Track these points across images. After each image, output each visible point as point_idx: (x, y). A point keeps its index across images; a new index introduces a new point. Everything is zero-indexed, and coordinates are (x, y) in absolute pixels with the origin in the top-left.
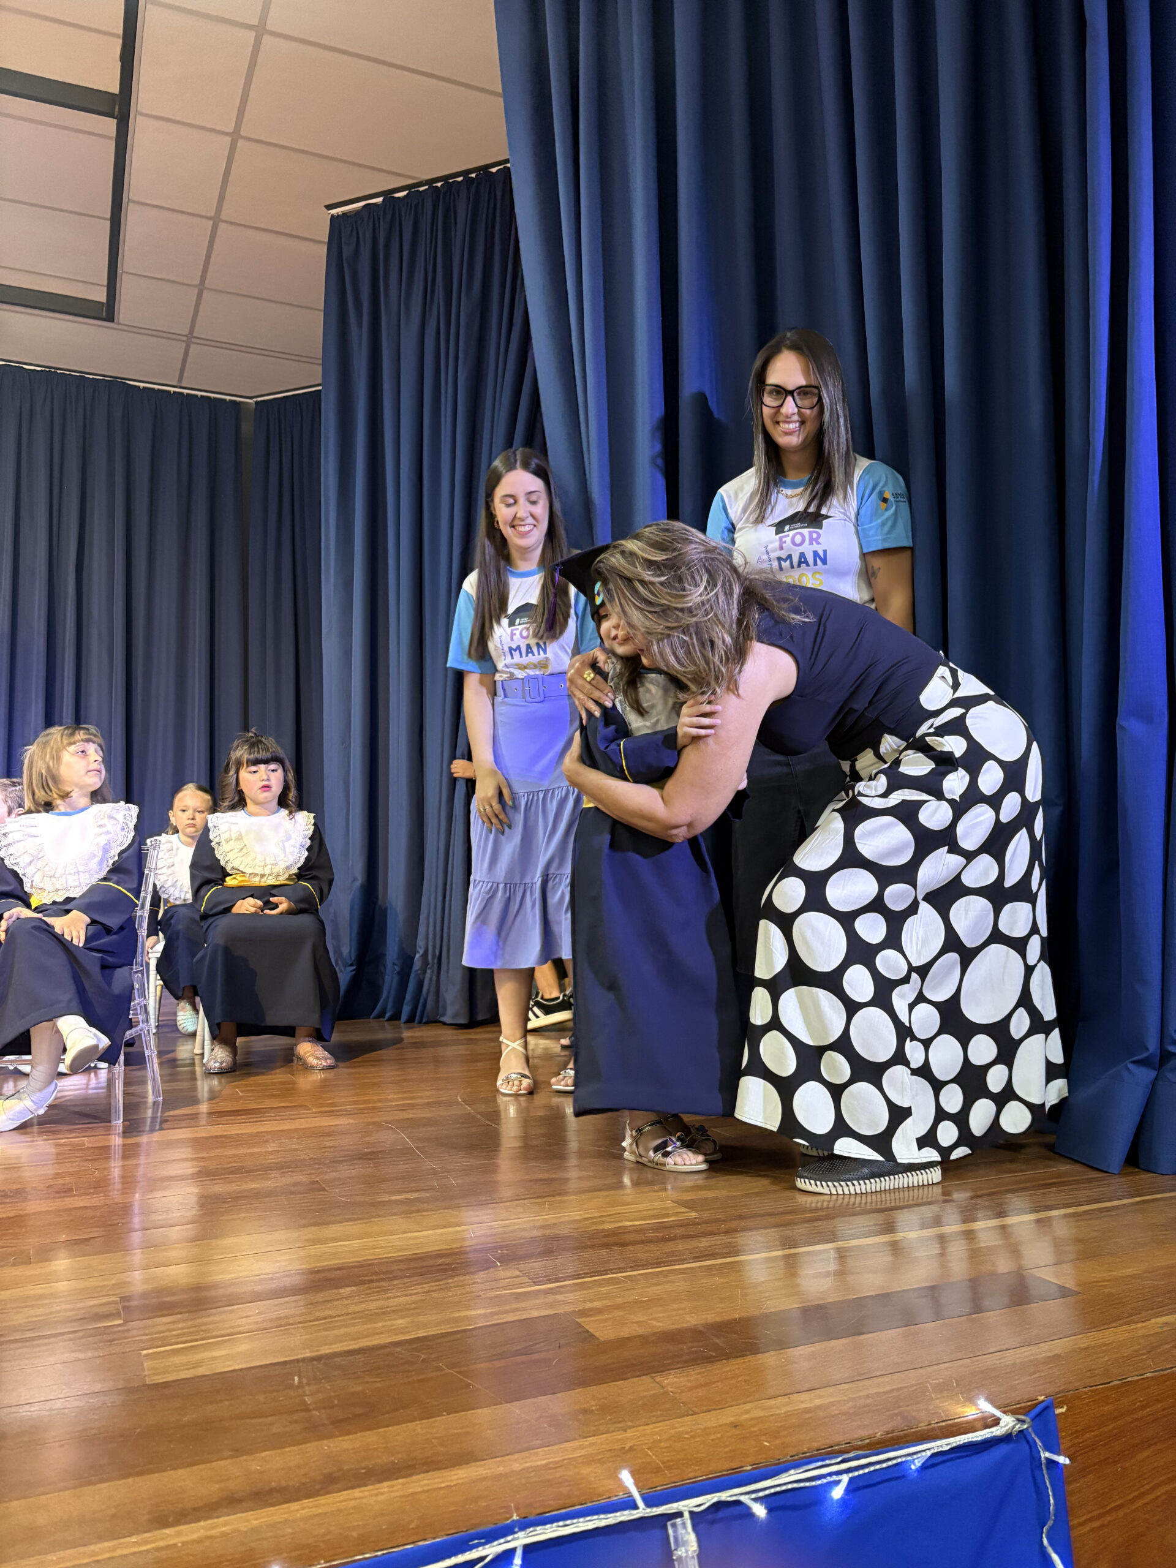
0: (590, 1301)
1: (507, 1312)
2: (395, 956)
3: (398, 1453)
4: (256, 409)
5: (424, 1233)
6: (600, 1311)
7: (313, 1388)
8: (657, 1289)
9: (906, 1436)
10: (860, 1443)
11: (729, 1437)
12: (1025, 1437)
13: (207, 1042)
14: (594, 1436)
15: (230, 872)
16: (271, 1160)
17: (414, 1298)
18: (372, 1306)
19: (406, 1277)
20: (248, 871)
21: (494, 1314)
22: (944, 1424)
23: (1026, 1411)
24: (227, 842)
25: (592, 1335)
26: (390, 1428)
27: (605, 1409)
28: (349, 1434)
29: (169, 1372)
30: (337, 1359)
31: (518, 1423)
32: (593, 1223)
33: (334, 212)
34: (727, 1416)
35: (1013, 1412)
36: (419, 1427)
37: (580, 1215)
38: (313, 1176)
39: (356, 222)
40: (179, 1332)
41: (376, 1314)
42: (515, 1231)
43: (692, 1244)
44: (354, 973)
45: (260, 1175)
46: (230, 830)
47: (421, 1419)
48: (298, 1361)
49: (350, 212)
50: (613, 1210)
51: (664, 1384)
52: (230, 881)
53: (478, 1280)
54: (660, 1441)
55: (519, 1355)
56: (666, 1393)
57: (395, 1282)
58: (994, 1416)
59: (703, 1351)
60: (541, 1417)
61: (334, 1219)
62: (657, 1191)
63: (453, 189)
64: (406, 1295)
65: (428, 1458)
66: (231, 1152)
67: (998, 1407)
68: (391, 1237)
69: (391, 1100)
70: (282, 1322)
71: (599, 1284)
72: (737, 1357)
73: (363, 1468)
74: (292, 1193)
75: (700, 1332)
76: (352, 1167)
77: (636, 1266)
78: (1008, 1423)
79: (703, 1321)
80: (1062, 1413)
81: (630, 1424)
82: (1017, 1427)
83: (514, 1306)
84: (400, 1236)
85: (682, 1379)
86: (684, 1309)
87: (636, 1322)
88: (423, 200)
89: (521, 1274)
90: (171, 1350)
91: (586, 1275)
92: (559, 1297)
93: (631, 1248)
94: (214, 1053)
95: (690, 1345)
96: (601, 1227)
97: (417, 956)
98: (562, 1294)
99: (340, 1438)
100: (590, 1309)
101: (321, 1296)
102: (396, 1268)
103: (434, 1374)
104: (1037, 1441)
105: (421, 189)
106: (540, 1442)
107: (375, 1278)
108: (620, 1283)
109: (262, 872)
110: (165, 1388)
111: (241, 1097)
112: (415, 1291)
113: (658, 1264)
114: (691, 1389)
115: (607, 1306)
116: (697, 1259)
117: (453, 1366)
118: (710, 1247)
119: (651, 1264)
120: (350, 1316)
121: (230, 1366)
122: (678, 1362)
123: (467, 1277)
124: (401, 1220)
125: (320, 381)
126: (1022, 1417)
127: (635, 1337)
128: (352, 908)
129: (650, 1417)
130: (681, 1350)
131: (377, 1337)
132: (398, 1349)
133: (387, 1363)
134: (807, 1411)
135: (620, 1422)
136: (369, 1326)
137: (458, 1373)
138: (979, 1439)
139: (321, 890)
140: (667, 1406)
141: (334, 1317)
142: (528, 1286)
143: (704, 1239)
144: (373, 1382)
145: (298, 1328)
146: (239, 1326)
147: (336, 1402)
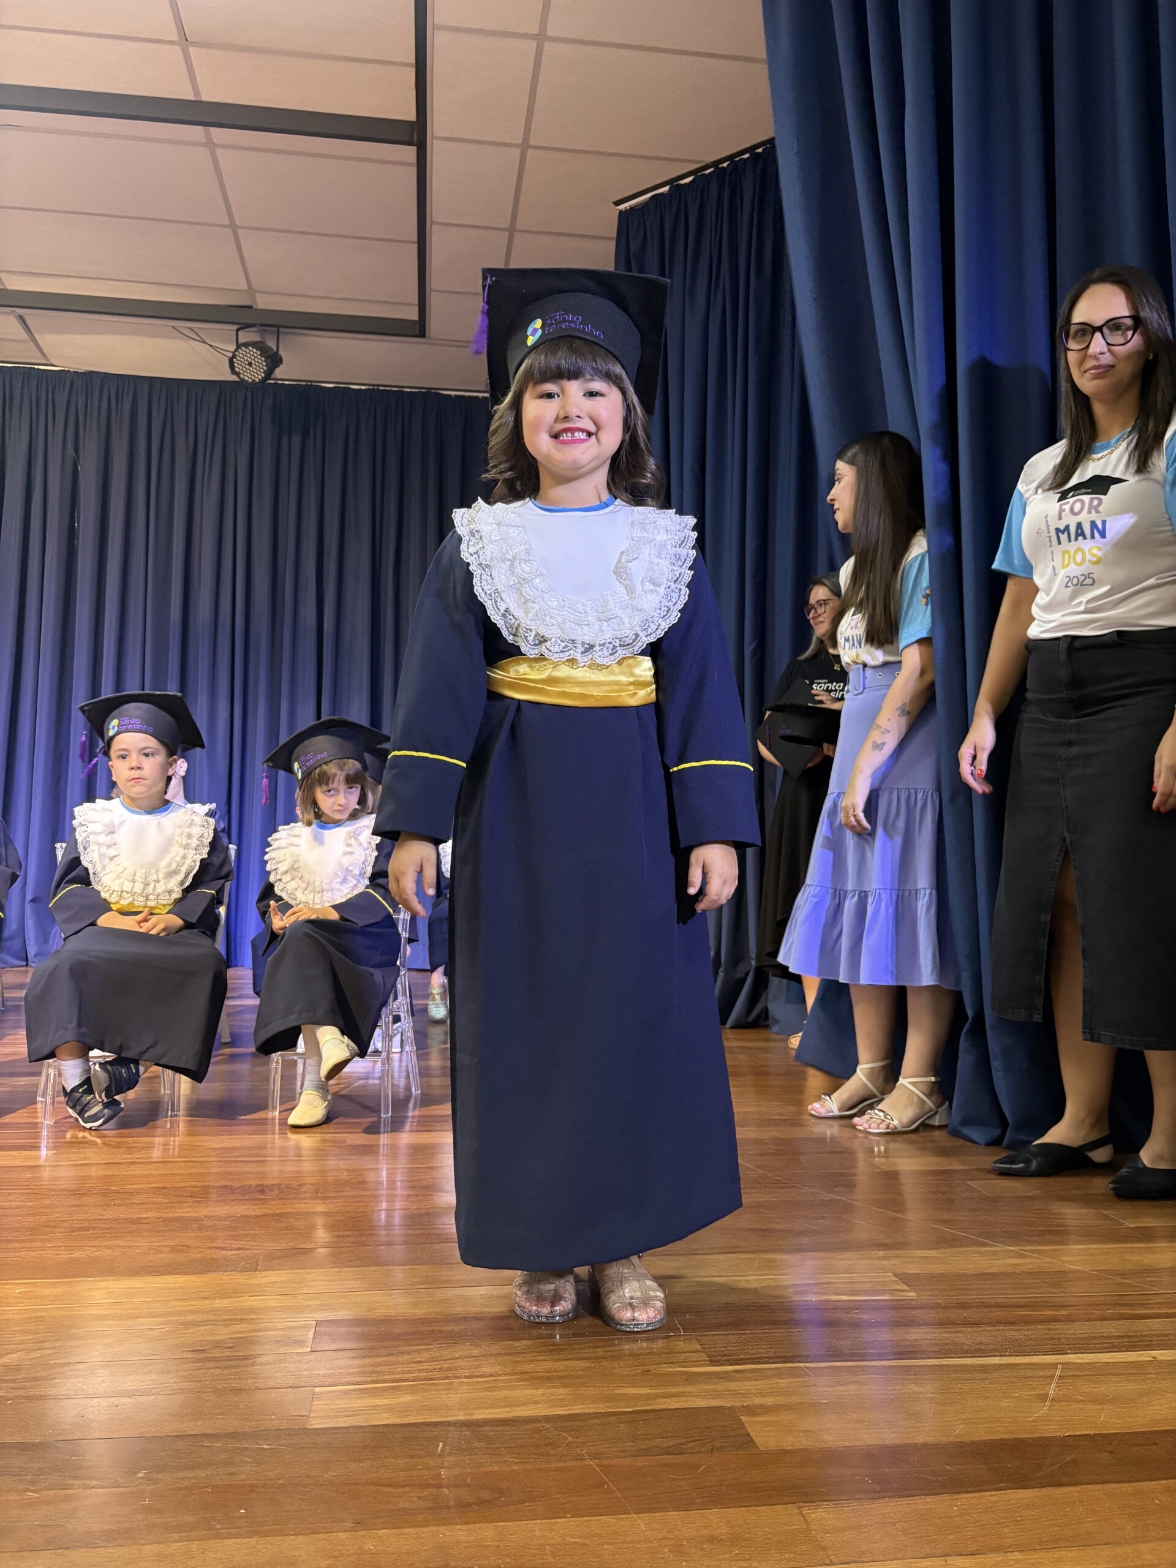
0: (764, 1396)
1: (670, 1396)
6: (770, 1410)
7: (452, 1459)
8: (840, 1391)
17: (582, 1364)
18: (543, 1367)
19: (586, 1336)
21: (656, 1397)
25: (753, 1441)
26: (511, 1523)
27: (735, 1540)
28: (466, 1523)
30: (486, 1429)
31: (637, 1542)
33: (623, 207)
36: (538, 1528)
39: (643, 215)
40: (355, 1370)
41: (541, 1377)
42: (711, 1292)
43: (902, 1334)
47: (543, 1518)
48: (449, 1424)
49: (639, 204)
50: (824, 1278)
51: (809, 1519)
53: (655, 1351)
55: (668, 1453)
56: (808, 1531)
60: (664, 1538)
62: (881, 1258)
63: (739, 168)
64: (577, 1359)
70: (448, 1374)
71: (779, 1374)
72: (903, 1496)
75: (871, 1455)
77: (830, 1356)
79: (880, 1442)
83: (682, 1389)
85: (832, 1516)
87: (804, 1431)
88: (709, 183)
89: (699, 1349)
90: (339, 1391)
91: (771, 1360)
92: (732, 1385)
93: (831, 1331)
95: (854, 1470)
98: (736, 1380)
99: (459, 1527)
100: (761, 1406)
101: (493, 1348)
103: (574, 1463)
105: (708, 172)
108: (802, 1376)
112: (587, 1355)
114: (838, 1531)
115: (777, 1405)
116: (897, 1355)
117: (596, 1456)
118: (916, 1340)
119: (845, 1355)
120: (514, 1378)
127: (798, 1451)
129: (781, 1560)
131: (533, 1406)
132: (548, 1426)
133: (532, 1440)
136: (528, 1392)
137: (598, 1466)
141: (500, 1375)
142: (704, 1365)
143: (914, 1330)
144: (512, 1463)
145: (463, 1382)
146: (409, 1372)
147: (469, 1481)
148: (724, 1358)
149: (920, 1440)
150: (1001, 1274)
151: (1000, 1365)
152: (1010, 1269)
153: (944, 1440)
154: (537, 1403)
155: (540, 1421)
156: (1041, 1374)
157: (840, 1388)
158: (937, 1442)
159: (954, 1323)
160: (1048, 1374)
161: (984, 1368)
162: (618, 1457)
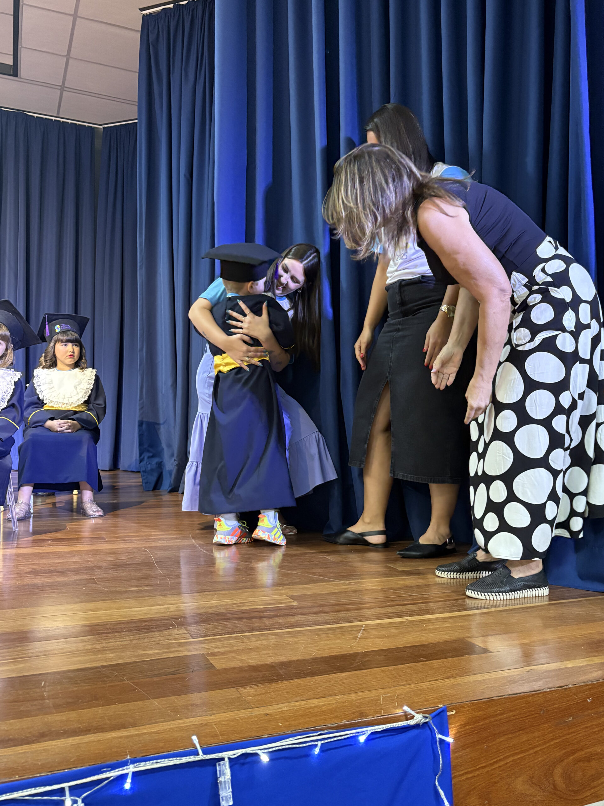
0: (219, 648)
1: (171, 652)
3: (84, 723)
4: (104, 131)
6: (222, 654)
7: (51, 688)
8: (258, 643)
11: (261, 720)
12: (428, 726)
15: (45, 402)
16: (73, 566)
17: (122, 643)
18: (99, 646)
19: (124, 632)
20: (54, 400)
21: (163, 653)
23: (430, 712)
24: (44, 384)
25: (214, 666)
26: (84, 710)
27: (205, 704)
28: (61, 712)
30: (69, 673)
31: (155, 710)
32: (237, 606)
33: (145, 12)
34: (269, 710)
35: (424, 713)
36: (100, 710)
37: (232, 601)
38: (92, 576)
39: (159, 19)
41: (99, 650)
43: (288, 619)
45: (63, 574)
46: (46, 378)
47: (103, 706)
49: (155, 13)
50: (251, 600)
51: (241, 692)
53: (162, 635)
54: (223, 721)
55: (169, 675)
56: (241, 697)
57: (116, 634)
58: (411, 714)
59: (271, 676)
60: (169, 707)
62: (280, 590)
64: (119, 642)
65: (99, 726)
66: (52, 561)
67: (414, 710)
68: (122, 610)
69: (151, 536)
71: (228, 639)
72: (288, 680)
73: (62, 730)
75: (273, 666)
76: (116, 572)
77: (252, 630)
78: (418, 718)
79: (277, 661)
80: (452, 715)
81: (215, 712)
82: (422, 720)
83: (176, 649)
84: (128, 610)
85: (252, 690)
86: (270, 654)
87: (240, 660)
89: (186, 632)
91: (222, 634)
92: (203, 645)
93: (253, 620)
95: (264, 672)
96: (241, 608)
100: (219, 652)
102: (119, 626)
103: (119, 683)
104: (435, 728)
106: (162, 720)
107: (105, 631)
108: (239, 639)
112: (124, 640)
113: (265, 629)
114: (255, 696)
115: (227, 651)
116: (289, 627)
117: (131, 679)
118: (297, 621)
119: (261, 629)
120: (85, 651)
122: (255, 682)
123: (156, 633)
124: (132, 601)
125: (137, 117)
126: (427, 715)
127: (237, 668)
129: (227, 709)
130: (259, 675)
131: (95, 663)
132: (104, 670)
133: (95, 676)
134: (310, 708)
135: (209, 711)
136: (93, 657)
137: (133, 683)
138: (401, 725)
139: (98, 415)
140: (239, 704)
142: (188, 639)
143: (296, 617)
144: (84, 686)
147: (60, 695)
148: (200, 635)
149: (296, 658)
150: (339, 592)
152: (345, 590)
153: (308, 657)
154: (97, 661)
155: (99, 668)
156: (355, 629)
157: (258, 642)
158: (304, 658)
159: (315, 613)
160: (359, 629)
161: (329, 629)
162: (143, 678)
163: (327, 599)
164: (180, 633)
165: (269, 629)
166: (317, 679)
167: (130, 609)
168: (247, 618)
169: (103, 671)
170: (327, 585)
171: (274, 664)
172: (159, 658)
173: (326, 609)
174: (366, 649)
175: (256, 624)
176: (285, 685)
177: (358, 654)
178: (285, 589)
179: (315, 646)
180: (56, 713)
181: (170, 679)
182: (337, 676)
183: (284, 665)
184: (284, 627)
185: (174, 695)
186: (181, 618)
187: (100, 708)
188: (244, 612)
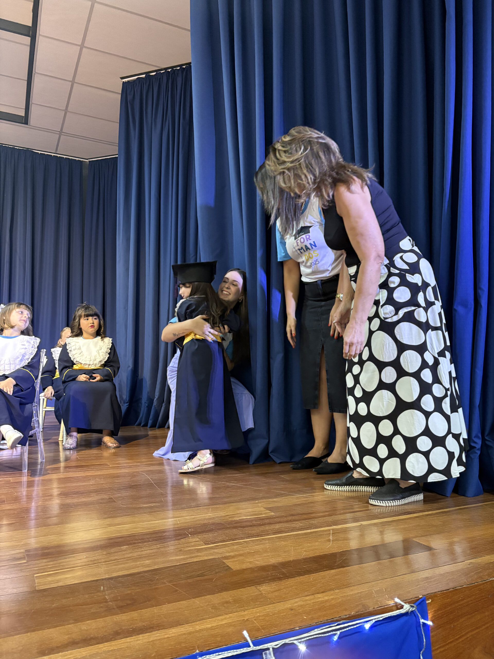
0: (229, 552)
1: (193, 557)
2: (146, 399)
3: (146, 621)
4: (89, 164)
5: (157, 521)
6: (233, 557)
7: (109, 592)
9: (364, 613)
10: (345, 617)
11: (289, 614)
12: (414, 613)
13: (65, 436)
14: (231, 613)
15: (75, 363)
16: (92, 488)
17: (152, 551)
18: (135, 554)
19: (151, 541)
20: (83, 362)
21: (187, 558)
22: (380, 608)
23: (414, 602)
24: (74, 350)
25: (231, 568)
26: (143, 610)
27: (236, 601)
28: (124, 613)
29: (46, 584)
30: (120, 579)
31: (198, 608)
32: (230, 518)
33: (124, 80)
34: (288, 605)
35: (409, 603)
36: (155, 610)
37: (224, 514)
38: (110, 496)
39: (134, 85)
40: (51, 566)
41: (137, 558)
42: (197, 521)
43: (272, 527)
44: (128, 406)
45: (87, 495)
46: (76, 345)
47: (156, 606)
48: (103, 579)
49: (131, 80)
50: (238, 512)
51: (261, 590)
52: (75, 367)
53: (181, 543)
54: (259, 616)
55: (198, 577)
56: (262, 594)
57: (145, 544)
58: (401, 604)
59: (277, 575)
60: (208, 605)
61: (118, 515)
62: (257, 503)
63: (176, 73)
64: (150, 550)
65: (159, 624)
66: (74, 485)
67: (402, 601)
68: (143, 523)
69: (144, 462)
70: (95, 562)
71: (233, 544)
72: (292, 578)
73: (131, 628)
74: (101, 503)
75: (276, 566)
76: (127, 492)
77: (248, 537)
78: (407, 608)
79: (277, 562)
80: (429, 603)
81: (246, 608)
82: (411, 609)
83: (196, 554)
84: (147, 523)
85: (268, 588)
86: (269, 556)
87: (249, 562)
88: (162, 77)
89: (199, 540)
90: (47, 574)
91: (227, 541)
92: (216, 551)
93: (247, 529)
94: (67, 440)
95: (271, 572)
96: (233, 519)
97: (155, 399)
98: (217, 549)
99: (121, 615)
100: (230, 556)
101: (113, 550)
102: (146, 537)
103: (162, 585)
104: (419, 615)
105: (162, 72)
106: (208, 616)
107: (136, 542)
108: (241, 544)
109: (89, 363)
110: (44, 591)
111: (80, 460)
112: (154, 548)
113: (258, 536)
114: (272, 592)
115: (236, 555)
116: (274, 533)
117: (170, 582)
118: (279, 528)
119: (255, 536)
120: (125, 559)
121: (72, 582)
122: (267, 580)
124: (148, 516)
125: (117, 153)
126: (413, 605)
127: (249, 569)
128: (127, 379)
129: (255, 605)
130: (268, 574)
131: (137, 568)
132: (146, 574)
133: (141, 580)
134: (322, 602)
135: (242, 607)
136: (133, 564)
137: (173, 585)
138: (395, 614)
139: (114, 371)
140: (262, 600)
141: (119, 559)
142: (202, 546)
143: (277, 525)
144: (136, 589)
145: (103, 564)
146: (77, 564)
147: (119, 598)
148: (210, 542)
149: (292, 559)
150: (302, 504)
151: (311, 532)
152: (304, 502)
153: (300, 557)
154: (139, 567)
155: (142, 573)
156: (326, 533)
157: (257, 547)
158: (297, 559)
159: (291, 521)
160: (328, 533)
161: (306, 534)
162: (180, 581)
163: (294, 510)
164: (194, 540)
165: (261, 536)
166: (314, 576)
167: (149, 522)
168: (241, 527)
169: (146, 576)
170: (290, 498)
171: (277, 565)
172: (186, 562)
173: (296, 518)
174: (341, 549)
175: (250, 532)
176: (292, 582)
177: (336, 553)
178: (260, 503)
179: (301, 548)
180: (122, 613)
181: (201, 580)
182: (328, 573)
183: (284, 565)
184: (271, 533)
185: (209, 595)
186: (190, 528)
187: (155, 607)
188: (237, 522)
